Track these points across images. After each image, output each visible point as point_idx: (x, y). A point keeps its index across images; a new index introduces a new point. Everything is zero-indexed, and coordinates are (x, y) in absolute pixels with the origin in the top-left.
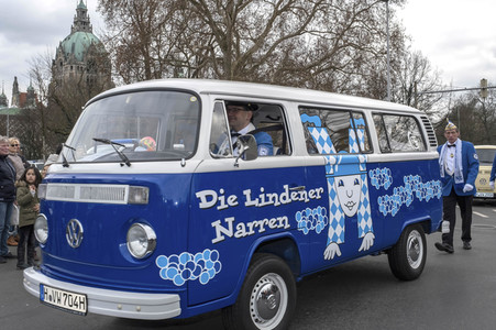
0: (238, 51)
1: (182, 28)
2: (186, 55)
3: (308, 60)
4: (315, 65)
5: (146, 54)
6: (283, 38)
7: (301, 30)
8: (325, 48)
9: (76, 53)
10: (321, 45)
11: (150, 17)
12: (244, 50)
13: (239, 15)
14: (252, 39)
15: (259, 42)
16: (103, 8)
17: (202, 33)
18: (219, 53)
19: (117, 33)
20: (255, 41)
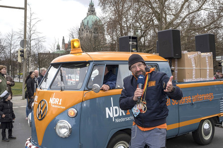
0: (166, 21)
1: (138, 11)
2: (140, 24)
3: (203, 24)
4: (207, 26)
5: (121, 24)
6: (190, 13)
7: (200, 9)
8: (213, 17)
9: (89, 25)
10: (211, 16)
11: (122, 7)
12: (168, 20)
13: (166, 3)
14: (173, 14)
15: (177, 16)
16: (101, 4)
17: (147, 13)
18: (156, 22)
19: (107, 15)
20: (174, 15)
